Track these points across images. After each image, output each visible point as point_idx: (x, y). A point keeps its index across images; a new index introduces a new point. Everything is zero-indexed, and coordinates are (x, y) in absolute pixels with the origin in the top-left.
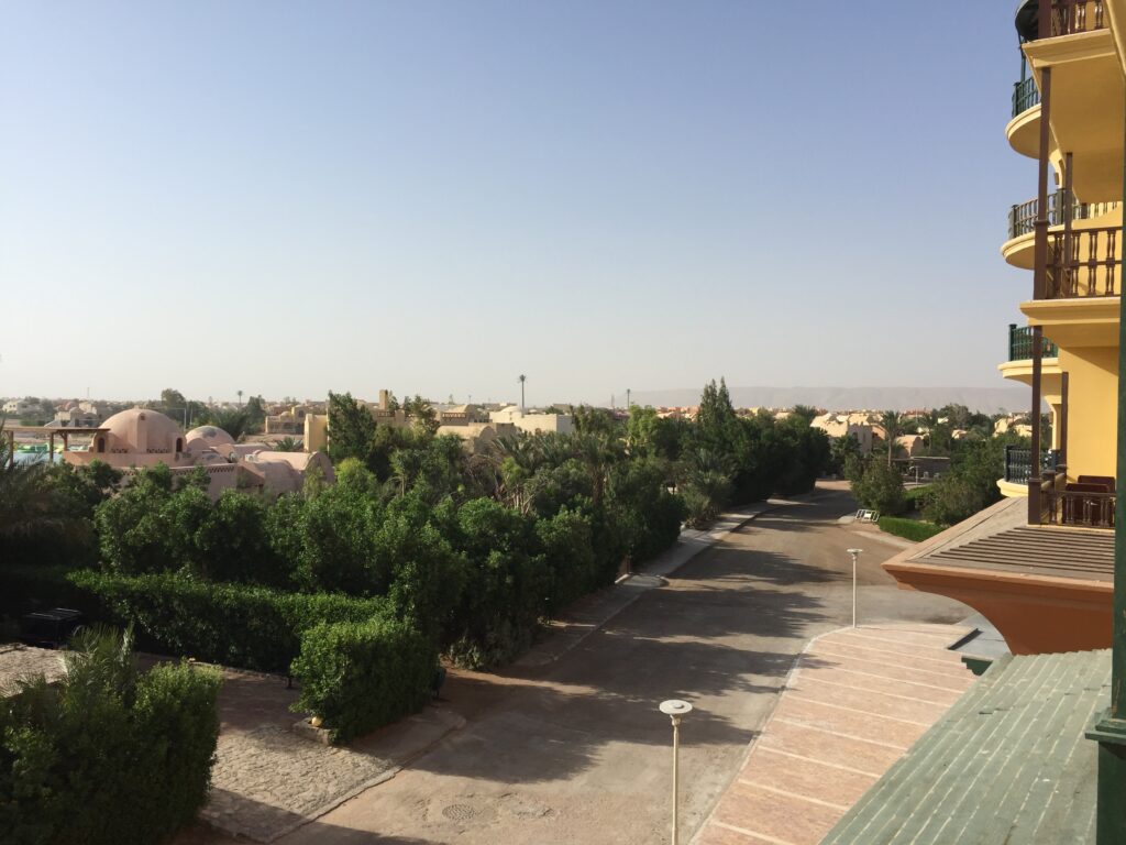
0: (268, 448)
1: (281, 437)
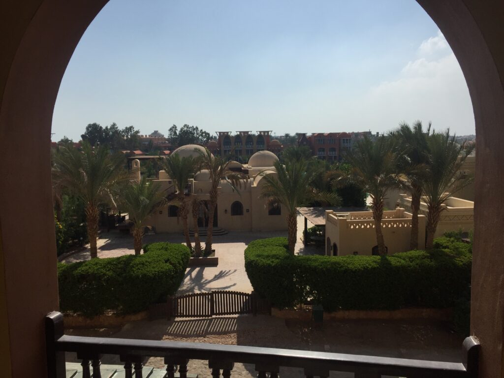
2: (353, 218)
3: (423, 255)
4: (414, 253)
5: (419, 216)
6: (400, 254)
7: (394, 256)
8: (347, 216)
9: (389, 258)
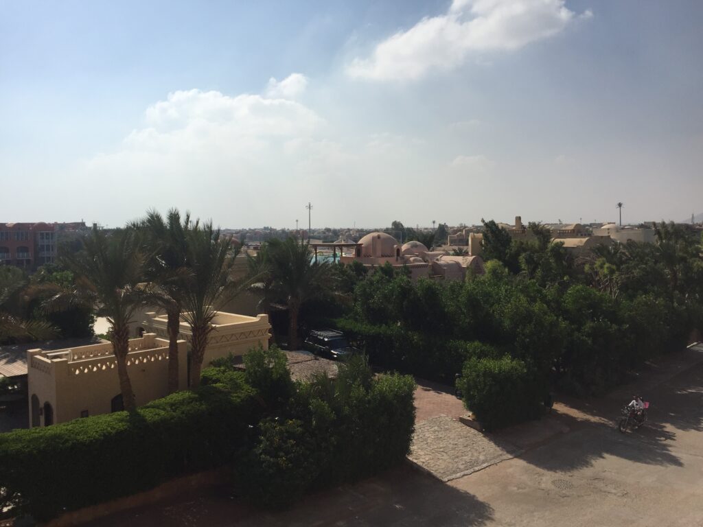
0: (448, 254)
1: (456, 248)
2: (76, 358)
3: (190, 398)
4: (175, 397)
5: (178, 341)
6: (157, 402)
7: (148, 407)
8: (66, 355)
9: (141, 411)
